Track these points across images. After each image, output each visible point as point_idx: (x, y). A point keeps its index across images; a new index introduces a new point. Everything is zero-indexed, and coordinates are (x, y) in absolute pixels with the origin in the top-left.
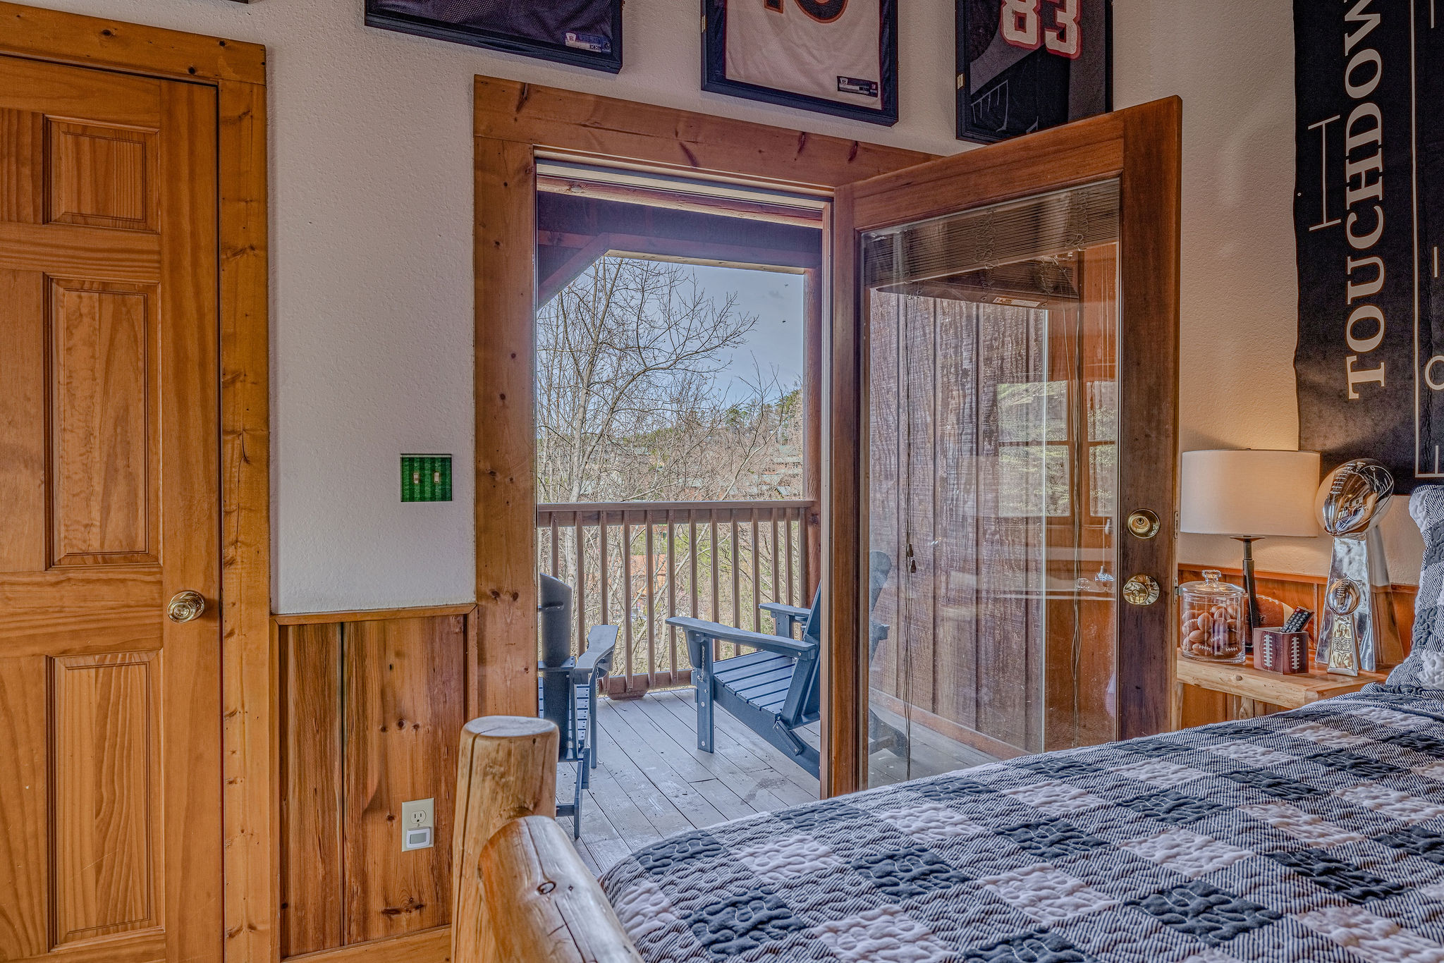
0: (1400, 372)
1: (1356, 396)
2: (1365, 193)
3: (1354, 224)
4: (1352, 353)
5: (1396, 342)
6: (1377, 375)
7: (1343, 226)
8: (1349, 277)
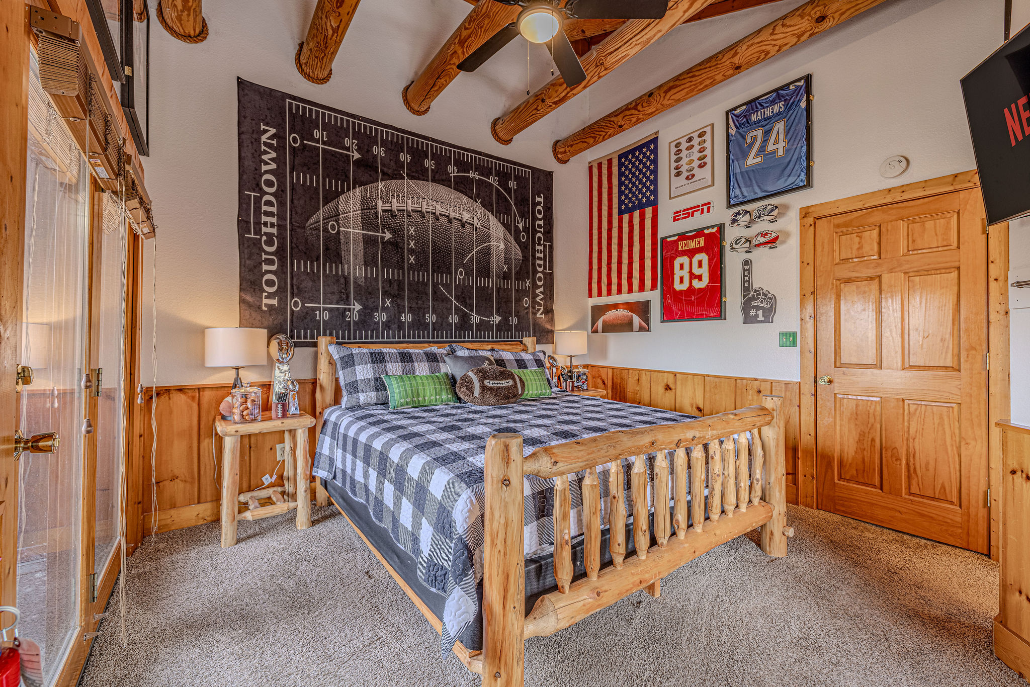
0: (283, 301)
1: (266, 309)
2: (269, 230)
3: (265, 241)
4: (266, 292)
5: (281, 290)
6: (275, 302)
7: (261, 239)
8: (263, 261)
